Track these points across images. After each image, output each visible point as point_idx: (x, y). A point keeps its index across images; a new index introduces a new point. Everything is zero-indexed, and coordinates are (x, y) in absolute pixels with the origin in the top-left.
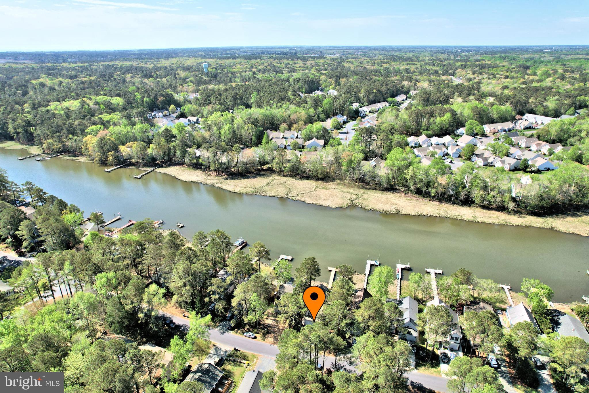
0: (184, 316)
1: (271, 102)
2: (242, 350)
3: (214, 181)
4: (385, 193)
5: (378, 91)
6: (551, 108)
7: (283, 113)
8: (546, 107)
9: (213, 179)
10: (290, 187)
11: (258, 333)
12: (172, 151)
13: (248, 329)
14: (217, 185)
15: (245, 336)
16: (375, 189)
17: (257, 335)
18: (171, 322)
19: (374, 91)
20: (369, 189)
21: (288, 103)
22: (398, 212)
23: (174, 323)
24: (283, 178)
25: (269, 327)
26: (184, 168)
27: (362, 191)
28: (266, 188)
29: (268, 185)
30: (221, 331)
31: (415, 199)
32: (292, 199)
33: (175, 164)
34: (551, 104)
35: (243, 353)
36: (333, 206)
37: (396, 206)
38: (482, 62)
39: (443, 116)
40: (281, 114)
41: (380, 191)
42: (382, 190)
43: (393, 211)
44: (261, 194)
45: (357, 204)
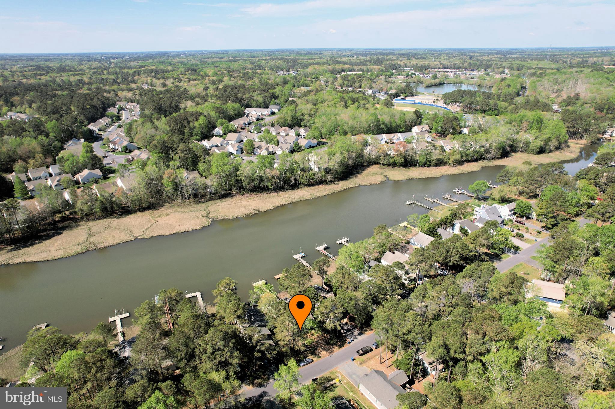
2: (317, 377)
4: (224, 200)
8: (257, 101)
10: (123, 228)
11: (307, 357)
15: (304, 365)
16: (212, 200)
17: (309, 358)
24: (98, 221)
25: (308, 345)
31: (255, 196)
34: (258, 97)
35: (321, 377)
36: (198, 228)
37: (250, 207)
38: (146, 67)
39: (199, 119)
41: (219, 200)
42: (219, 199)
43: (253, 212)
44: (99, 247)
45: (216, 217)
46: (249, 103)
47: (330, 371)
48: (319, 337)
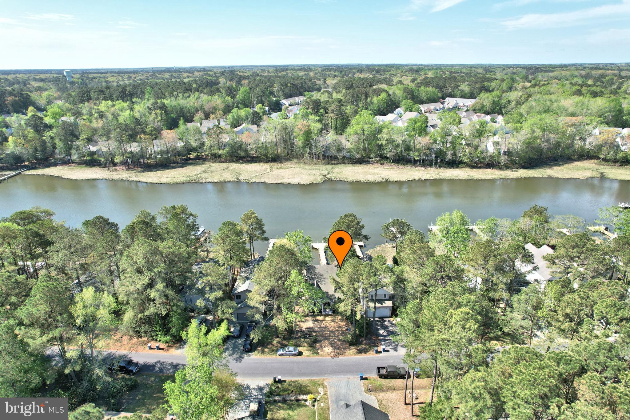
0: (150, 348)
1: (175, 93)
2: (288, 379)
3: (124, 176)
4: (357, 165)
5: (293, 84)
6: (466, 92)
7: (194, 103)
8: (462, 91)
9: (121, 174)
10: (236, 171)
11: (300, 346)
12: (49, 145)
13: (278, 342)
14: (131, 179)
15: (282, 355)
16: (344, 163)
17: (300, 349)
18: (130, 362)
19: (289, 85)
20: (337, 164)
21: (197, 93)
22: (387, 180)
23: (136, 364)
24: (222, 164)
25: (314, 331)
26: (72, 167)
27: (329, 167)
28: (204, 175)
29: (204, 172)
30: (234, 356)
31: (395, 167)
32: (246, 182)
33: (55, 165)
34: (465, 87)
35: (294, 382)
36: (305, 184)
37: (379, 175)
39: (380, 95)
40: (191, 104)
41: (351, 165)
42: (353, 164)
43: (380, 180)
44: (201, 181)
45: (333, 178)
46: (453, 93)
47: (312, 378)
48: (340, 327)
